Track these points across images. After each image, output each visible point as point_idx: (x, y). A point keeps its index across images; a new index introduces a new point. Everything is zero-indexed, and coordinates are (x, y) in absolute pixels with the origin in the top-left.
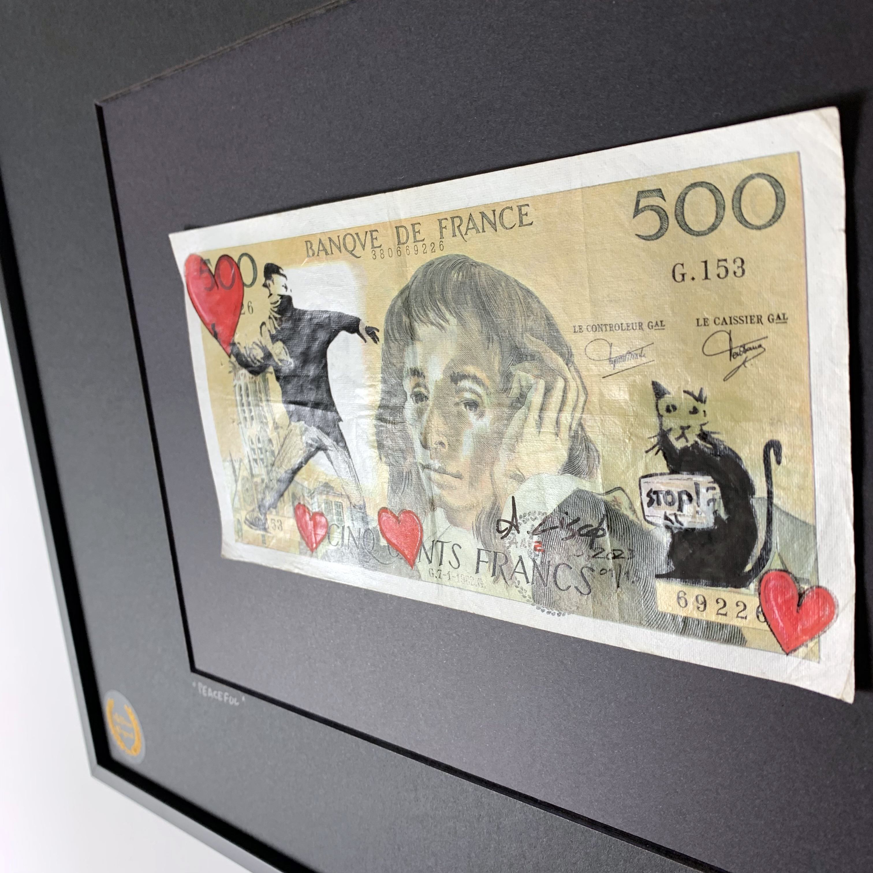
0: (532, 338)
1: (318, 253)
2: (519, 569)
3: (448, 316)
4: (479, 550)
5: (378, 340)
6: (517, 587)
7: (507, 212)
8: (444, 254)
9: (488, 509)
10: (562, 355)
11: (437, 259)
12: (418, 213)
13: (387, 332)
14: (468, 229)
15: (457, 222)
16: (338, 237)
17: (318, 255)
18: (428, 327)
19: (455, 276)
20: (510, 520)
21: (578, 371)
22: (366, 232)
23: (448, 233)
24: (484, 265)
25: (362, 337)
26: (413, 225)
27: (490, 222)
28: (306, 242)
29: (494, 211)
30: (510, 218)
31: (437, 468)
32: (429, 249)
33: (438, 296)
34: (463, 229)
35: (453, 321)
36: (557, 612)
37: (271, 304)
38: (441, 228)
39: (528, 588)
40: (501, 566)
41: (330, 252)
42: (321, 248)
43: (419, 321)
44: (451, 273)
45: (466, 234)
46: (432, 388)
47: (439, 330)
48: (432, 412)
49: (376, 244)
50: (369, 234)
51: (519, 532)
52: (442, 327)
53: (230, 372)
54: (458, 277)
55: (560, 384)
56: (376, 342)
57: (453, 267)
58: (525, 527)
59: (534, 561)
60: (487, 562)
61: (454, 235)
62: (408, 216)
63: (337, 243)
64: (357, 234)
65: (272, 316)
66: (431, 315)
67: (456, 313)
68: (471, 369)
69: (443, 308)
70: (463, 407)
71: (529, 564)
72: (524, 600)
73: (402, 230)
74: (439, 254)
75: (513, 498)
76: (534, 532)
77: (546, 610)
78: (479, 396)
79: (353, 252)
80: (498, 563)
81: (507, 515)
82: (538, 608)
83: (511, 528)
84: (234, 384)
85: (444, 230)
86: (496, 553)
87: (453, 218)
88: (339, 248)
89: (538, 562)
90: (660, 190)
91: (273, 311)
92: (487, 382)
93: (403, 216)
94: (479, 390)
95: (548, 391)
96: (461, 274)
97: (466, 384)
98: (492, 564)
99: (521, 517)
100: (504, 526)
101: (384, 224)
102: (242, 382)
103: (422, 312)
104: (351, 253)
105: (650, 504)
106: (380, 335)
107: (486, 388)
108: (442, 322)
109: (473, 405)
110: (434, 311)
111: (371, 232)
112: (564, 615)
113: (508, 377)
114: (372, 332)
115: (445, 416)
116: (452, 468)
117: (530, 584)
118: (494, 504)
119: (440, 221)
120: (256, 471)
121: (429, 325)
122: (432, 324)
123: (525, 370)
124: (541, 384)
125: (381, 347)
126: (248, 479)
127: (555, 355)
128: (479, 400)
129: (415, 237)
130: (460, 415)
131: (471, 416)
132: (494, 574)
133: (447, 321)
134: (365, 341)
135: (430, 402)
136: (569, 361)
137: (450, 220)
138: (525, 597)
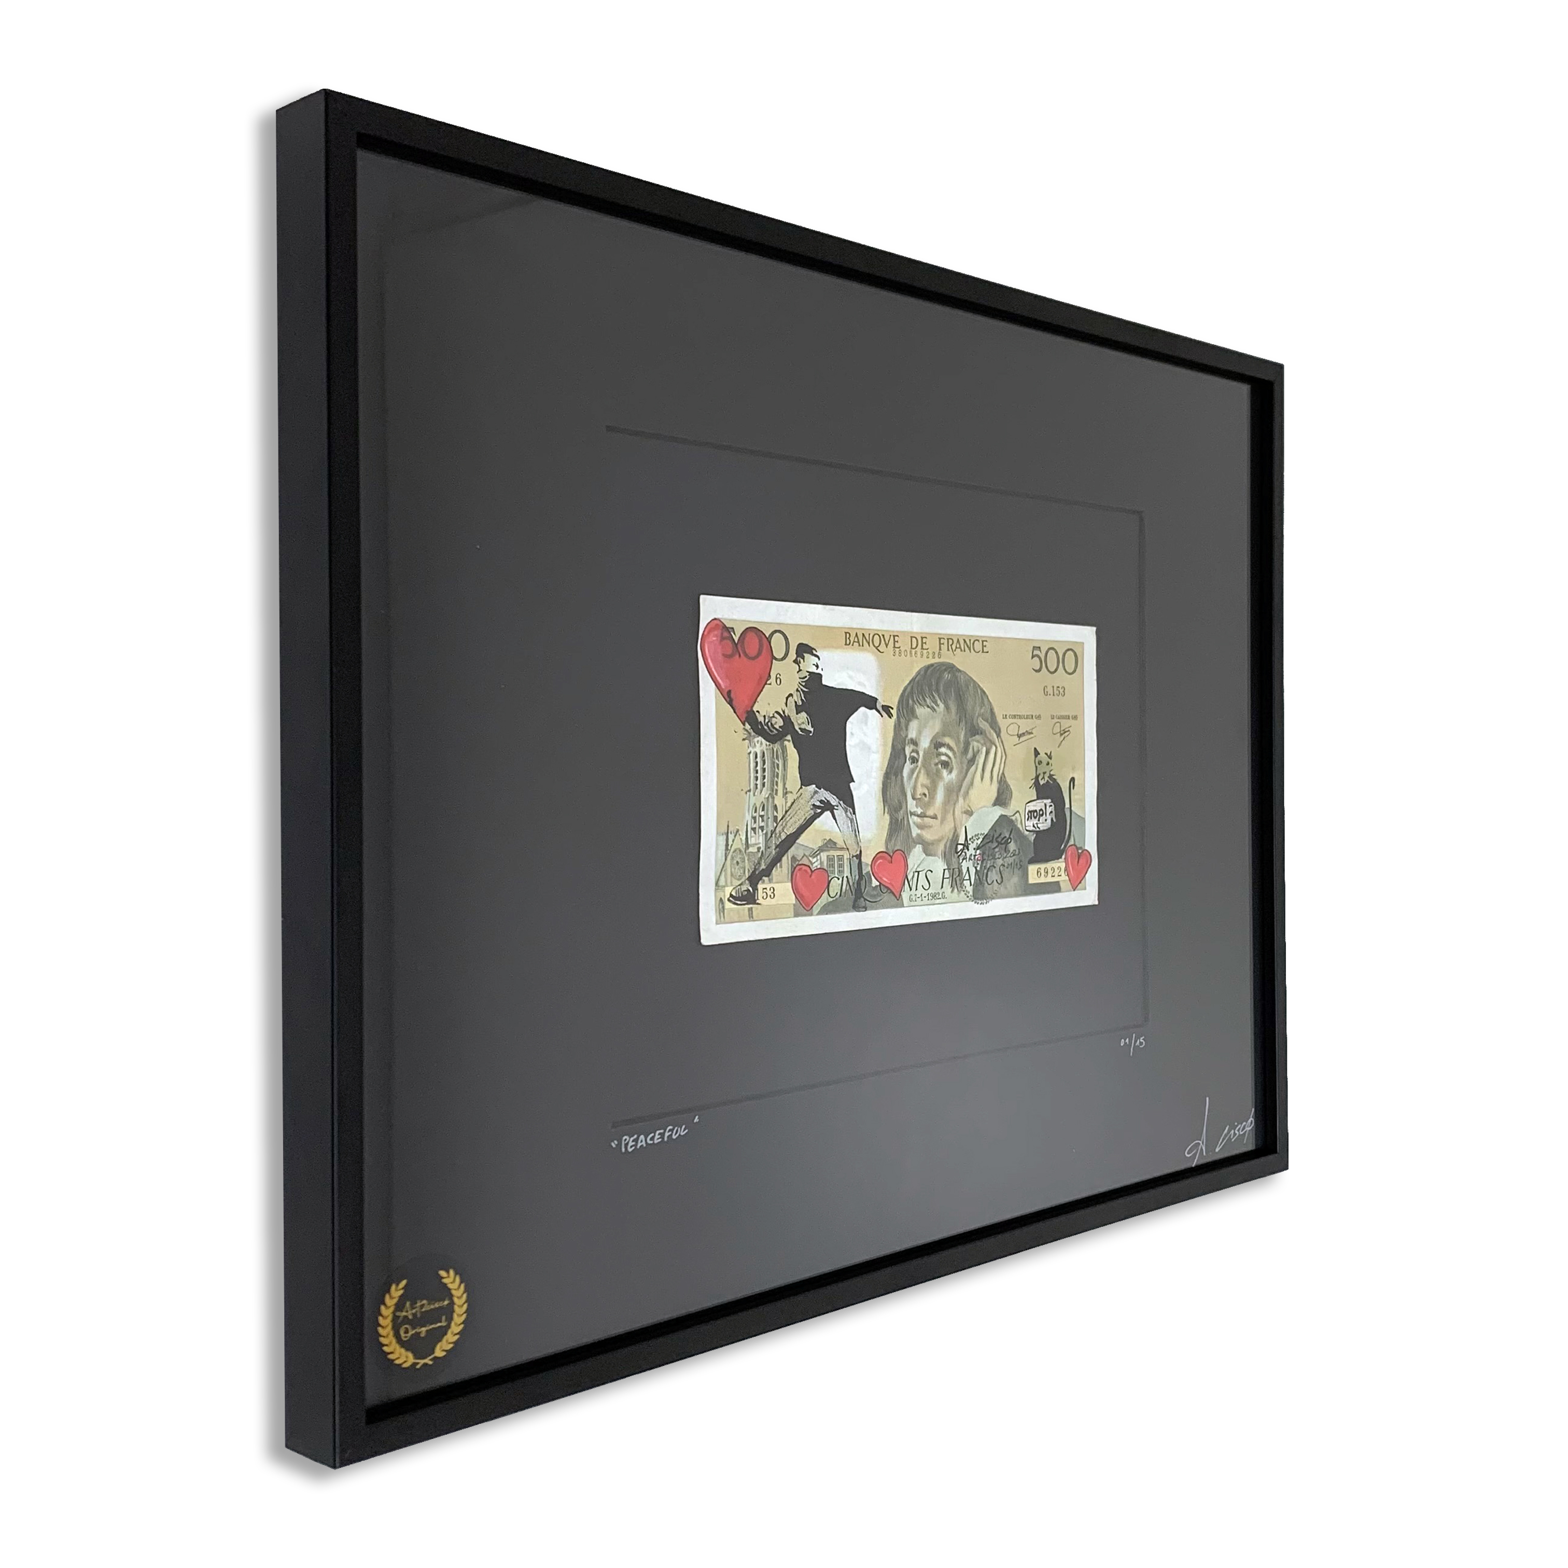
0: (982, 721)
1: (853, 643)
2: (967, 877)
3: (939, 702)
4: (944, 870)
5: (892, 716)
6: (964, 891)
7: (976, 642)
8: (941, 660)
9: (951, 838)
10: (996, 732)
11: (936, 663)
12: (927, 630)
13: (898, 710)
14: (956, 648)
15: (950, 642)
16: (869, 634)
17: (853, 645)
18: (924, 708)
19: (947, 676)
20: (963, 843)
21: (1002, 742)
22: (890, 636)
23: (944, 647)
24: (963, 671)
25: (879, 712)
26: (922, 638)
27: (968, 646)
28: (846, 633)
29: (970, 640)
30: (978, 646)
31: (919, 813)
32: (931, 656)
33: (934, 688)
34: (954, 647)
35: (942, 706)
36: (985, 901)
37: (800, 678)
38: (940, 644)
39: (970, 889)
40: (955, 879)
41: (861, 644)
42: (856, 640)
43: (919, 705)
44: (944, 673)
45: (955, 650)
46: (921, 753)
47: (932, 711)
48: (919, 772)
49: (897, 645)
50: (892, 637)
51: (968, 850)
52: (935, 710)
53: (744, 740)
54: (948, 677)
55: (994, 748)
56: (891, 718)
57: (945, 670)
58: (972, 846)
59: (976, 868)
60: (948, 878)
61: (948, 650)
62: (919, 631)
63: (867, 638)
64: (883, 636)
65: (799, 689)
66: (928, 701)
67: (944, 701)
68: (947, 740)
69: (936, 696)
70: (940, 766)
71: (973, 871)
72: (968, 899)
73: (914, 640)
74: (937, 660)
75: (966, 827)
76: (978, 848)
77: (980, 902)
78: (950, 758)
79: (878, 648)
80: (955, 877)
81: (962, 840)
82: (975, 903)
83: (964, 849)
84: (749, 751)
85: (942, 645)
86: (953, 869)
87: (948, 639)
88: (869, 643)
89: (978, 869)
90: (1039, 648)
91: (801, 684)
92: (955, 749)
93: (915, 630)
94: (950, 754)
95: (987, 753)
96: (950, 675)
97: (943, 750)
98: (951, 878)
99: (970, 839)
100: (960, 847)
101: (903, 633)
102: (758, 749)
103: (921, 697)
104: (877, 648)
105: (1028, 819)
106: (894, 712)
107: (954, 753)
108: (934, 706)
109: (946, 765)
110: (930, 697)
111: (894, 636)
112: (989, 902)
113: (967, 745)
114: (887, 709)
115: (928, 774)
116: (930, 812)
117: (972, 886)
118: (954, 833)
119: (940, 639)
120: (752, 841)
121: (926, 707)
122: (928, 707)
123: (978, 741)
124: (984, 749)
125: (894, 721)
126: (740, 851)
127: (992, 731)
128: (950, 761)
129: (922, 646)
130: (938, 771)
131: (945, 772)
132: (952, 886)
133: (938, 705)
134: (882, 716)
135: (920, 763)
136: (998, 735)
137: (946, 640)
138: (968, 897)
